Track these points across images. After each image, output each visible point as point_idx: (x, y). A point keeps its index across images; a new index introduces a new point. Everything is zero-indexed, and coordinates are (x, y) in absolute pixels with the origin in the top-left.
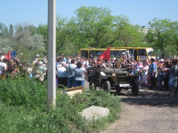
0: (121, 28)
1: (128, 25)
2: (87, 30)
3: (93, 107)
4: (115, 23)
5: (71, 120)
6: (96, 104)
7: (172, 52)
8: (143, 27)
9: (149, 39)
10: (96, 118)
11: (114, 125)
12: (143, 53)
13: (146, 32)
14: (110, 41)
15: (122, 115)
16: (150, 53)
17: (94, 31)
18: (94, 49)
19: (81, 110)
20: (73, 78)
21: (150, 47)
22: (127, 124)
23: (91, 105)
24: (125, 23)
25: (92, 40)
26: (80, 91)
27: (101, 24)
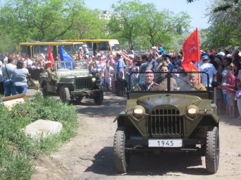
0: (75, 14)
1: (84, 10)
2: (28, 17)
3: (40, 121)
4: (67, 7)
5: (11, 139)
6: (44, 117)
7: (145, 44)
8: (105, 12)
9: (113, 27)
10: (44, 136)
11: (69, 145)
12: (104, 46)
13: (108, 18)
14: (59, 32)
15: (79, 131)
16: (115, 47)
17: (37, 18)
18: (38, 43)
19: (24, 126)
20: (11, 83)
21: (114, 38)
22: (87, 142)
23: (37, 119)
24: (80, 7)
25: (36, 30)
26: (22, 100)
27: (48, 9)
